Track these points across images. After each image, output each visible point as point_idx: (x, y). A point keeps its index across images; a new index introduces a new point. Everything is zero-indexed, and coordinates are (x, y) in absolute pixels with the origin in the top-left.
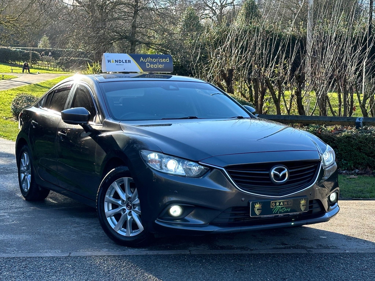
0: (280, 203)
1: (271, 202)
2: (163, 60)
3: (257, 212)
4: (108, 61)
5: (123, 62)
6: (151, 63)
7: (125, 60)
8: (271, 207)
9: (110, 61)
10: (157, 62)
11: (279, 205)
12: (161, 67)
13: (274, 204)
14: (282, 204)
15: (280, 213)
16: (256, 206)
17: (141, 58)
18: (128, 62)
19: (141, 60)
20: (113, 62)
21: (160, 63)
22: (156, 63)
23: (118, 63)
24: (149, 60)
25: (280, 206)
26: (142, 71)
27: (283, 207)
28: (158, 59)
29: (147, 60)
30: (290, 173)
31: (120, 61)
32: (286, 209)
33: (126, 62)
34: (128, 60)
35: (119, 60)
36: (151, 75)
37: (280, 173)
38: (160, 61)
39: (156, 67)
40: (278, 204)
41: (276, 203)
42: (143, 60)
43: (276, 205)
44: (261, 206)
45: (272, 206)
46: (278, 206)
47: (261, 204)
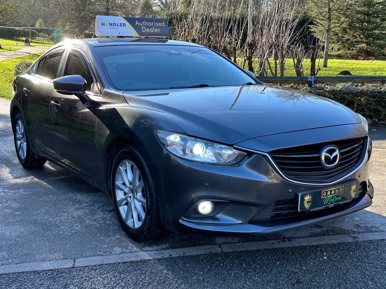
0: (331, 191)
1: (323, 191)
2: (158, 24)
3: (307, 206)
4: (102, 24)
5: (118, 26)
6: (147, 27)
7: (120, 24)
8: (322, 198)
9: (104, 24)
10: (153, 26)
11: (331, 194)
12: (157, 31)
13: (325, 194)
14: (333, 192)
15: (331, 203)
16: (305, 199)
17: (137, 21)
18: (123, 25)
19: (136, 23)
20: (107, 25)
21: (156, 27)
22: (151, 27)
23: (113, 27)
24: (144, 23)
25: (331, 196)
26: (138, 35)
27: (334, 197)
28: (154, 22)
29: (143, 23)
30: (341, 154)
31: (115, 25)
32: (337, 198)
33: (120, 25)
34: (123, 24)
35: (113, 23)
36: (147, 39)
37: (331, 155)
38: (156, 24)
39: (152, 31)
40: (329, 193)
41: (327, 192)
42: (138, 23)
43: (327, 195)
44: (311, 198)
45: (323, 196)
46: (329, 195)
47: (311, 196)
